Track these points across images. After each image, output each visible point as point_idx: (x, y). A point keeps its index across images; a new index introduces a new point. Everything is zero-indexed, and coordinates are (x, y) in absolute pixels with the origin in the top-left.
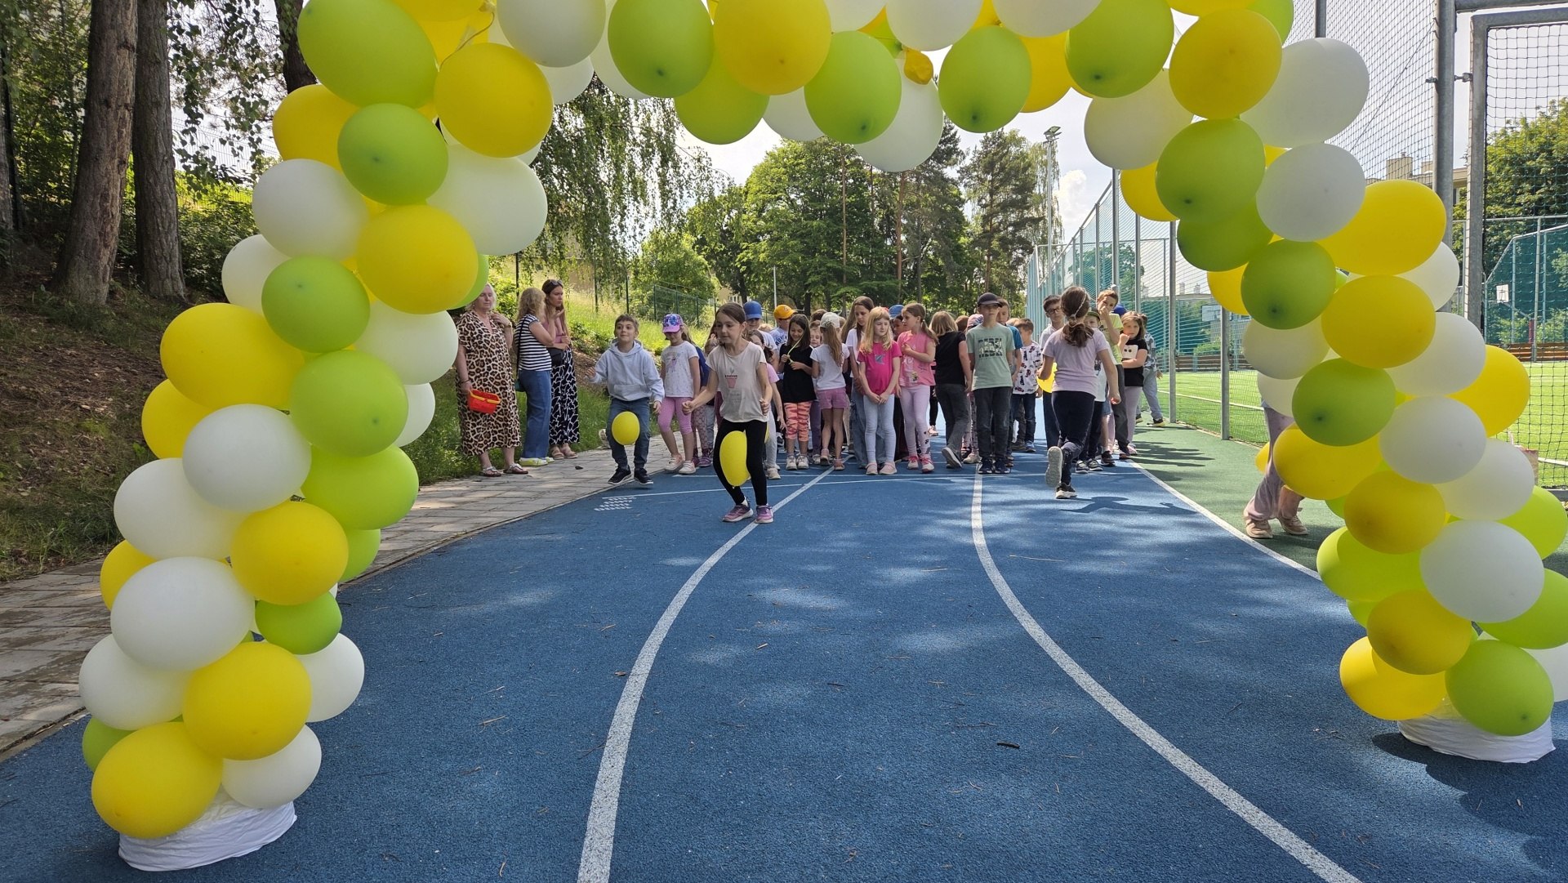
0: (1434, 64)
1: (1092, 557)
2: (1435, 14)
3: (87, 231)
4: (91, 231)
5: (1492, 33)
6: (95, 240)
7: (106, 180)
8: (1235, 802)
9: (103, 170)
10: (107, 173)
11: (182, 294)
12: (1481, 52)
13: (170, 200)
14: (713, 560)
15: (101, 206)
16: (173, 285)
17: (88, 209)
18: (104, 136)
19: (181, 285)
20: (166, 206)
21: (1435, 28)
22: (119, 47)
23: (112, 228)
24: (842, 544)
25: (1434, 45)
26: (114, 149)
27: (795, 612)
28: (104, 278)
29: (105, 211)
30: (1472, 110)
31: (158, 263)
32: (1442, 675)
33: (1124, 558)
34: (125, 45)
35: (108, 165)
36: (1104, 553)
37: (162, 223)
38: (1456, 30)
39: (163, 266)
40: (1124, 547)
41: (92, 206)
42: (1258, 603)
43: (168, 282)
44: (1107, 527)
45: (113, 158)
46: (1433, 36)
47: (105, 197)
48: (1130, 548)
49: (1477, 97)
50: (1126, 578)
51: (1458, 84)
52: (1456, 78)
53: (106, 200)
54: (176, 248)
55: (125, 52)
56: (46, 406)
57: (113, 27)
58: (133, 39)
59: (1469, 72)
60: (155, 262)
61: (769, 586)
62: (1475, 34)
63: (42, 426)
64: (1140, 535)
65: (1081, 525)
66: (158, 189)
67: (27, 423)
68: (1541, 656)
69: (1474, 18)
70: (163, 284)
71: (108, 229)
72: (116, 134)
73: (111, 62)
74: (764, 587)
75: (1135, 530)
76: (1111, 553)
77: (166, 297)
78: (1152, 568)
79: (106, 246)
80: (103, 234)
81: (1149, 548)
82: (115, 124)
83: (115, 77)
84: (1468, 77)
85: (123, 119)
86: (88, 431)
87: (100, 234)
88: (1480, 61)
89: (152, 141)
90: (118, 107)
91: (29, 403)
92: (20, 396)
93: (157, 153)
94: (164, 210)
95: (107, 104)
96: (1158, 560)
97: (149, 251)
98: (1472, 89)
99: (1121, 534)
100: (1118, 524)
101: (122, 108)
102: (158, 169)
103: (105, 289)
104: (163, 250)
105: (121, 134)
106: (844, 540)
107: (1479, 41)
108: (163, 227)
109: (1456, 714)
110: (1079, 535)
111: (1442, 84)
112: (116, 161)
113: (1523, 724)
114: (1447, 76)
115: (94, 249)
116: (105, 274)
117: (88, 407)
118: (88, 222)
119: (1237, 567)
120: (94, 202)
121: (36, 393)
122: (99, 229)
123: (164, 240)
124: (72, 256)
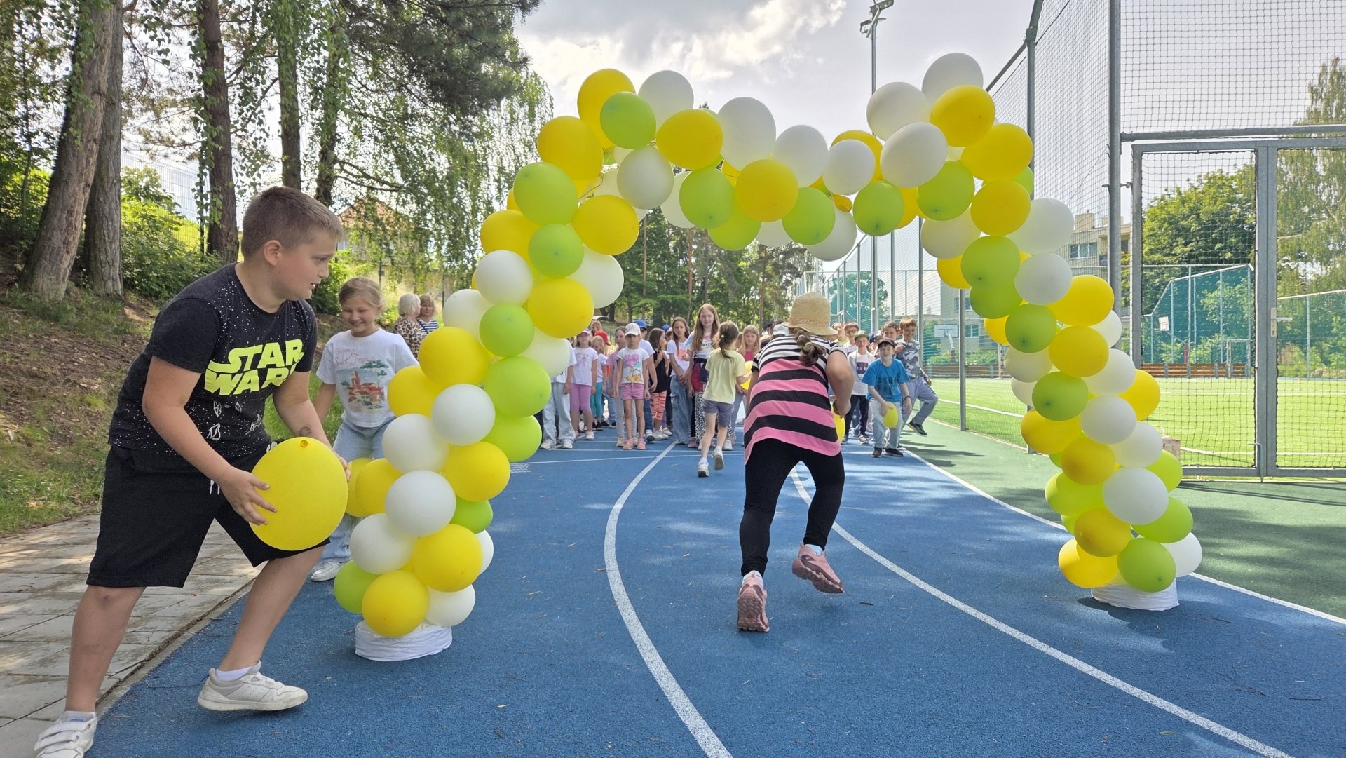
0: (1107, 174)
1: (888, 507)
2: (1107, 142)
3: (54, 240)
4: (57, 240)
5: (1144, 156)
6: (60, 248)
7: (73, 199)
8: (1003, 627)
9: (71, 191)
10: (75, 194)
11: (120, 293)
12: (1137, 169)
13: (115, 216)
14: (618, 506)
15: (67, 220)
16: (113, 285)
17: (55, 221)
18: (74, 164)
19: (120, 286)
20: (112, 220)
21: (1108, 150)
22: (93, 93)
23: (74, 238)
24: (706, 496)
25: (1107, 162)
26: (82, 174)
27: (697, 537)
28: (64, 279)
29: (70, 224)
30: (1132, 207)
31: (102, 267)
32: (1116, 556)
33: (908, 507)
34: (98, 92)
35: (76, 188)
36: (894, 504)
37: (108, 234)
38: (1121, 153)
39: (106, 269)
40: (907, 501)
41: (59, 220)
42: (1003, 533)
43: (110, 283)
44: (892, 488)
45: (80, 182)
46: (1106, 156)
47: (70, 213)
48: (912, 501)
49: (1136, 198)
50: (913, 518)
51: (1123, 188)
52: (1121, 185)
53: (71, 215)
54: (118, 254)
55: (97, 98)
56: (53, 384)
57: (89, 78)
58: (104, 89)
59: (1130, 181)
60: (99, 266)
61: (670, 522)
62: (1134, 156)
63: (55, 399)
64: (917, 493)
65: (873, 486)
66: (107, 207)
67: (44, 397)
68: (1170, 547)
69: (1133, 146)
70: (105, 284)
71: (71, 239)
72: (84, 162)
73: (85, 103)
74: (666, 522)
75: (912, 491)
76: (900, 504)
77: (108, 295)
78: (930, 513)
79: (68, 252)
80: (66, 243)
81: (925, 501)
82: (84, 155)
83: (88, 116)
84: (1129, 185)
85: (91, 151)
86: (89, 405)
87: (64, 243)
88: (1137, 175)
89: (104, 168)
91: (41, 381)
92: (33, 376)
93: (108, 177)
94: (110, 223)
96: (933, 508)
97: (96, 257)
98: (1133, 193)
99: (903, 493)
100: (899, 486)
101: (92, 142)
102: (107, 190)
103: (63, 288)
104: (107, 256)
105: (88, 161)
106: (706, 494)
107: (1136, 161)
108: (109, 238)
109: (1123, 581)
110: (874, 493)
111: (1113, 188)
112: (83, 184)
113: (1158, 585)
114: (1116, 184)
115: (58, 254)
116: (65, 274)
117: (85, 386)
118: (55, 233)
119: (985, 513)
120: (61, 217)
121: (45, 373)
122: (64, 239)
123: (109, 248)
124: (39, 260)
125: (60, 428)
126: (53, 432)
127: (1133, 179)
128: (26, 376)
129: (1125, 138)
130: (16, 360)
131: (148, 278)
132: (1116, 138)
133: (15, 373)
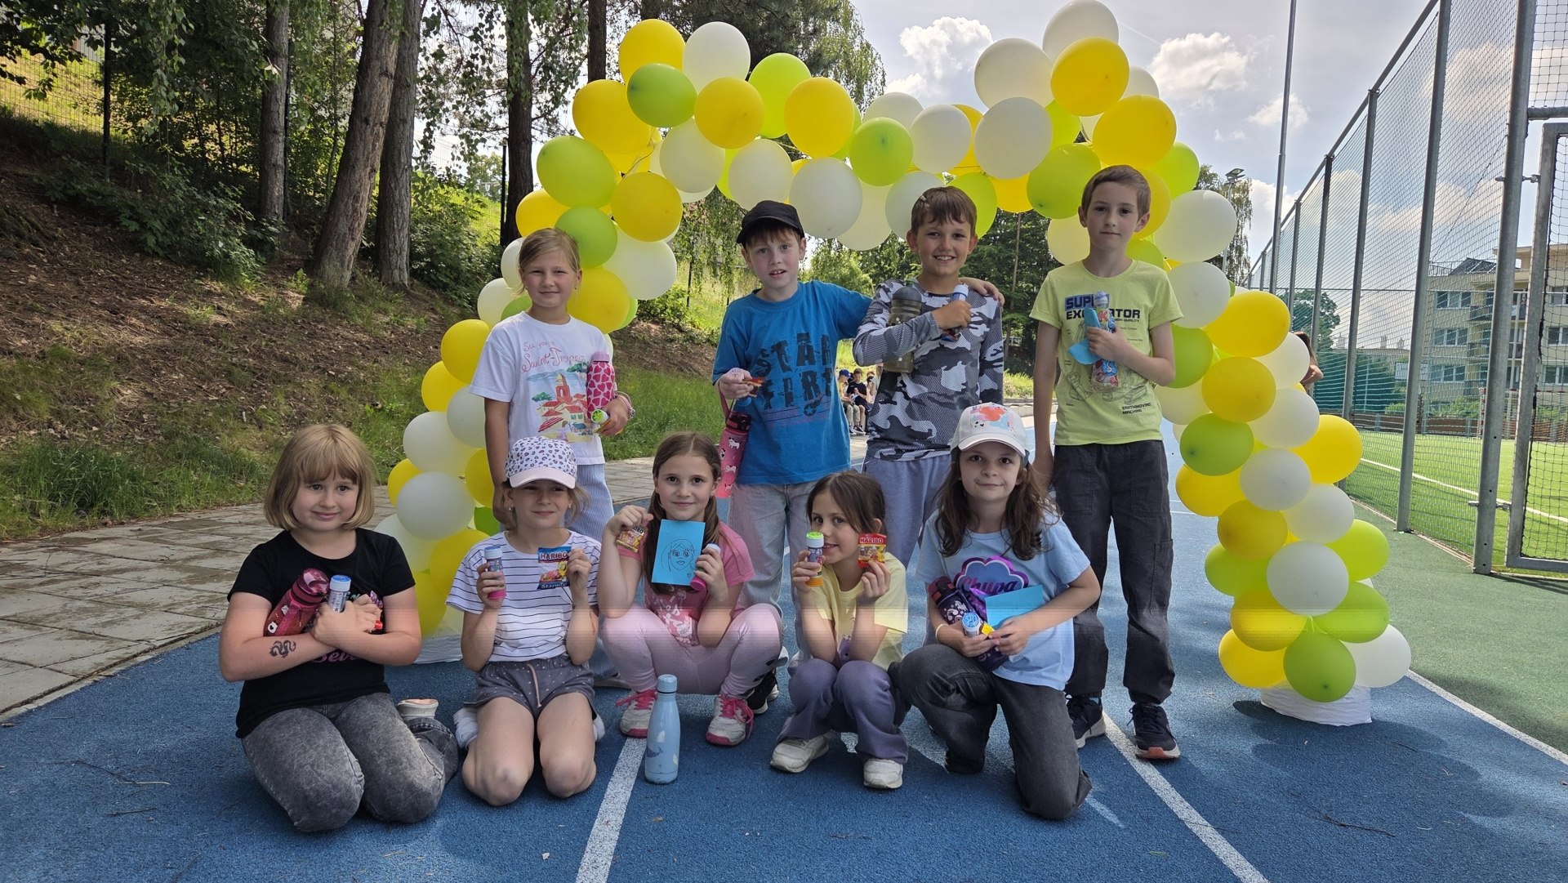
0: (1503, 164)
2: (1507, 120)
3: (340, 225)
4: (343, 226)
5: (1562, 140)
6: (345, 234)
7: (359, 184)
9: (357, 176)
10: (361, 178)
11: (406, 283)
12: (1550, 156)
13: (405, 203)
15: (353, 206)
16: (400, 275)
17: (343, 207)
18: (361, 147)
19: (406, 275)
20: (402, 208)
21: (1506, 131)
22: (381, 74)
23: (359, 225)
26: (368, 159)
28: (348, 266)
29: (355, 210)
30: (1538, 207)
31: (390, 256)
34: (385, 73)
35: (362, 172)
37: (397, 221)
38: (1527, 135)
39: (394, 258)
41: (346, 205)
43: (396, 272)
45: (366, 167)
47: (356, 199)
49: (1543, 197)
52: (1524, 179)
53: (357, 201)
54: (406, 243)
55: (385, 79)
56: (303, 370)
57: (377, 58)
58: (392, 69)
59: (1537, 174)
60: (388, 254)
62: (1546, 139)
63: (300, 385)
66: (397, 194)
67: (289, 381)
69: (1545, 126)
70: (392, 273)
71: (356, 225)
72: (371, 147)
73: (374, 86)
77: (394, 284)
79: (353, 239)
80: (352, 230)
82: (371, 138)
83: (375, 99)
84: (1537, 179)
85: (378, 135)
87: (350, 229)
88: (1548, 165)
89: (396, 152)
90: (375, 125)
91: (291, 366)
92: (285, 360)
93: (400, 162)
94: (400, 211)
95: (367, 121)
97: (384, 245)
98: (1539, 188)
101: (378, 125)
102: (399, 176)
103: (348, 275)
104: (395, 244)
105: (374, 147)
107: (1548, 147)
108: (397, 224)
111: (1511, 181)
112: (369, 169)
114: (1515, 177)
115: (343, 241)
116: (349, 262)
117: (334, 373)
118: (341, 219)
120: (347, 203)
121: (297, 358)
122: (349, 225)
123: (397, 236)
124: (326, 246)
125: (297, 413)
126: (289, 416)
127: (1541, 171)
128: (278, 361)
129: (1534, 114)
130: (273, 344)
131: (437, 268)
132: (1520, 115)
133: (268, 357)
